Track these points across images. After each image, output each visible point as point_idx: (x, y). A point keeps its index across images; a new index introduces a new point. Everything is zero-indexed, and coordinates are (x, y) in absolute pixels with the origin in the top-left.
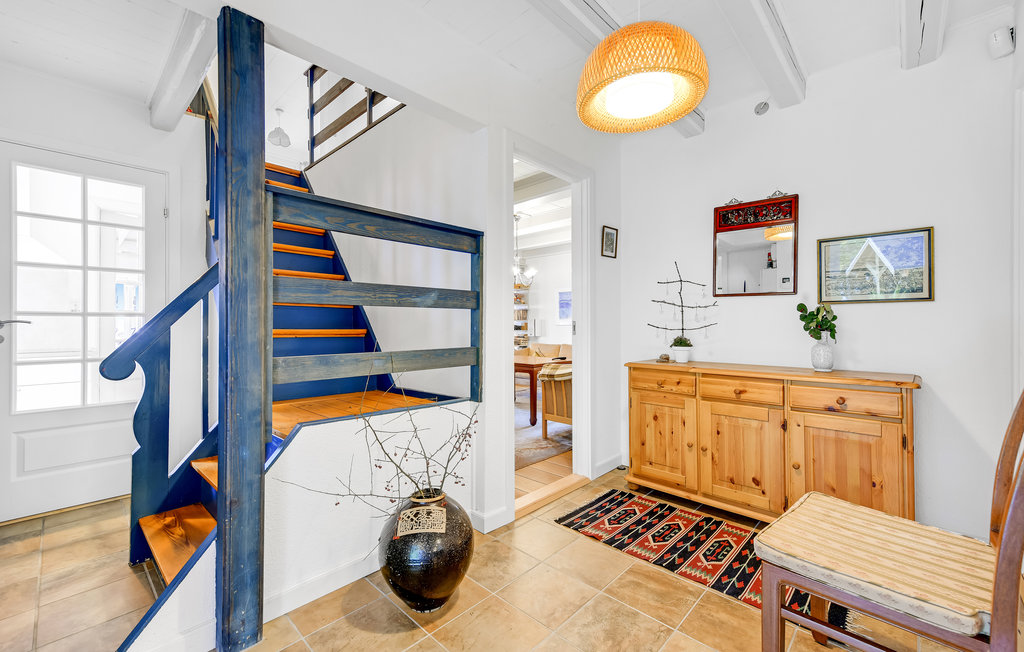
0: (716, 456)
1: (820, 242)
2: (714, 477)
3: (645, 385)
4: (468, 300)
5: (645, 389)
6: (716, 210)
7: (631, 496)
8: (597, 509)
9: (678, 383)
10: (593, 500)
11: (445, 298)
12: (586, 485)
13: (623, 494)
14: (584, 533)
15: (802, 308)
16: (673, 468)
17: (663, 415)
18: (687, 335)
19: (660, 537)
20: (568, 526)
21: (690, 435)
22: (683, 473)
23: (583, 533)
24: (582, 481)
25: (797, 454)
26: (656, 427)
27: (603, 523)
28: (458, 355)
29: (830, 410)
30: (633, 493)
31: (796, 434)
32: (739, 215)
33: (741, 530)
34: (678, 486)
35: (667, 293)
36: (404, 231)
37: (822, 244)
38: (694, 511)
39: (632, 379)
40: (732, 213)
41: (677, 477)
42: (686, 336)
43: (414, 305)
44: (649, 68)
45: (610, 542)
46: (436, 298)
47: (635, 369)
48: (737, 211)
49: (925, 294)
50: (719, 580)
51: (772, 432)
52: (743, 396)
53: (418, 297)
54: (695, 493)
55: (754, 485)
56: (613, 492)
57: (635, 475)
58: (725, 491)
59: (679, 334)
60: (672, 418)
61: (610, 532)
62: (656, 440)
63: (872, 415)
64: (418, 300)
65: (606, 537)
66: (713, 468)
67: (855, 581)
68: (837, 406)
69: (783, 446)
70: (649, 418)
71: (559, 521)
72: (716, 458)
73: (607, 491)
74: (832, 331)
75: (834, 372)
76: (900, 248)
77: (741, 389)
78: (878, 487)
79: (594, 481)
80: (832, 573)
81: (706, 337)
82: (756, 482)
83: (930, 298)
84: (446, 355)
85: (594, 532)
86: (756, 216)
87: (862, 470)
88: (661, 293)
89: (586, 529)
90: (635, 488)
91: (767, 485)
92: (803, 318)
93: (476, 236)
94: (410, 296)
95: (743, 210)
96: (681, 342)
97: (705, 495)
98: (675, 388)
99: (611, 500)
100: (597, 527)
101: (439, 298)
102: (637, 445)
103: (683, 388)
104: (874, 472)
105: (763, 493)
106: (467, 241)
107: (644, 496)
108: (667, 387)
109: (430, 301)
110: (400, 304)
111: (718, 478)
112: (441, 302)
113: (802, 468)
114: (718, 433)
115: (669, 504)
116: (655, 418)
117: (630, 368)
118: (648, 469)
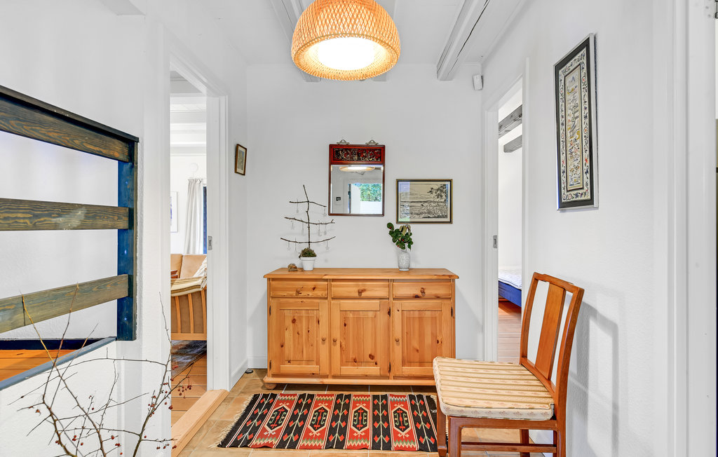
0: (343, 343)
1: (398, 181)
2: (342, 361)
3: (285, 294)
4: (119, 218)
5: (284, 297)
6: (331, 146)
7: (274, 396)
8: (252, 419)
9: (314, 289)
10: (243, 410)
11: (94, 217)
12: (226, 399)
13: (265, 396)
14: (256, 447)
15: (390, 226)
16: (309, 361)
17: (300, 317)
18: (313, 247)
19: (317, 424)
20: (235, 445)
21: (323, 331)
22: (318, 363)
23: (252, 447)
24: (222, 395)
25: (398, 331)
26: (294, 329)
27: (264, 430)
28: (109, 287)
29: (417, 297)
30: (275, 392)
31: (397, 316)
32: (348, 154)
33: (365, 396)
34: (313, 375)
35: (298, 211)
36: (41, 123)
37: (399, 183)
38: (326, 393)
39: (270, 288)
40: (342, 151)
41: (313, 368)
42: (311, 248)
43: (56, 227)
44: (358, 35)
45: (281, 446)
46: (83, 218)
47: (273, 279)
48: (346, 149)
49: (448, 220)
50: (374, 441)
51: (382, 317)
52: (364, 294)
53: (60, 216)
54: (326, 377)
55: (370, 360)
56: (256, 397)
57: (274, 376)
58: (350, 369)
59: (305, 246)
60: (308, 318)
61: (276, 436)
62: (294, 340)
63: (438, 297)
64: (60, 220)
65: (276, 442)
66: (341, 354)
67: (502, 410)
68: (420, 294)
69: (389, 327)
70: (288, 322)
71: (223, 445)
72: (343, 346)
73: (250, 398)
74: (410, 243)
75: (410, 270)
76: (438, 190)
77: (362, 288)
78: (440, 343)
79: (233, 391)
80: (491, 410)
81: (327, 248)
82: (371, 357)
83: (450, 222)
84: (95, 289)
85: (262, 442)
86: (359, 156)
87: (432, 334)
88: (292, 211)
89: (254, 442)
90: (274, 387)
91: (378, 359)
92: (391, 233)
93: (130, 142)
94: (50, 215)
95: (350, 150)
96: (308, 253)
97: (335, 377)
98: (311, 294)
99: (259, 407)
100: (262, 436)
101: (87, 217)
102: (276, 348)
103: (318, 293)
104: (438, 334)
105: (376, 364)
106: (118, 148)
107: (283, 392)
108: (304, 293)
109: (76, 222)
110: (35, 227)
111: (344, 361)
112: (89, 222)
113: (400, 341)
114: (345, 325)
115: (308, 392)
116: (294, 321)
117: (269, 279)
118: (287, 368)
